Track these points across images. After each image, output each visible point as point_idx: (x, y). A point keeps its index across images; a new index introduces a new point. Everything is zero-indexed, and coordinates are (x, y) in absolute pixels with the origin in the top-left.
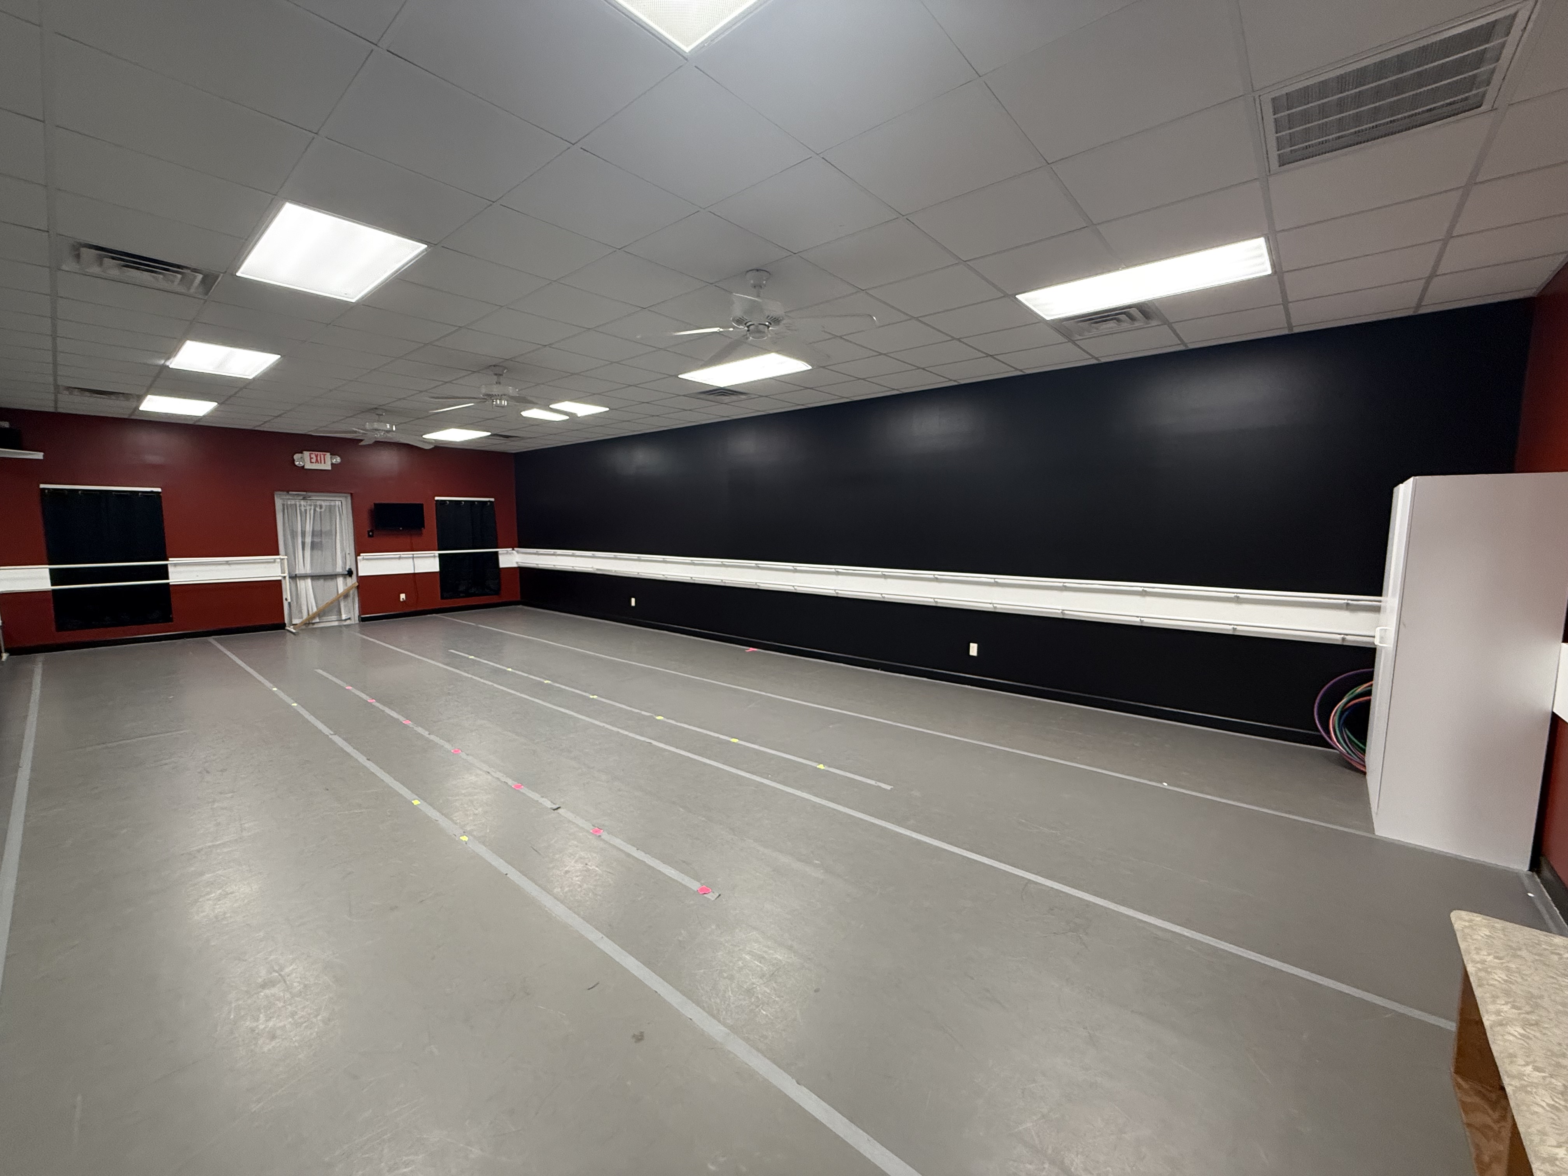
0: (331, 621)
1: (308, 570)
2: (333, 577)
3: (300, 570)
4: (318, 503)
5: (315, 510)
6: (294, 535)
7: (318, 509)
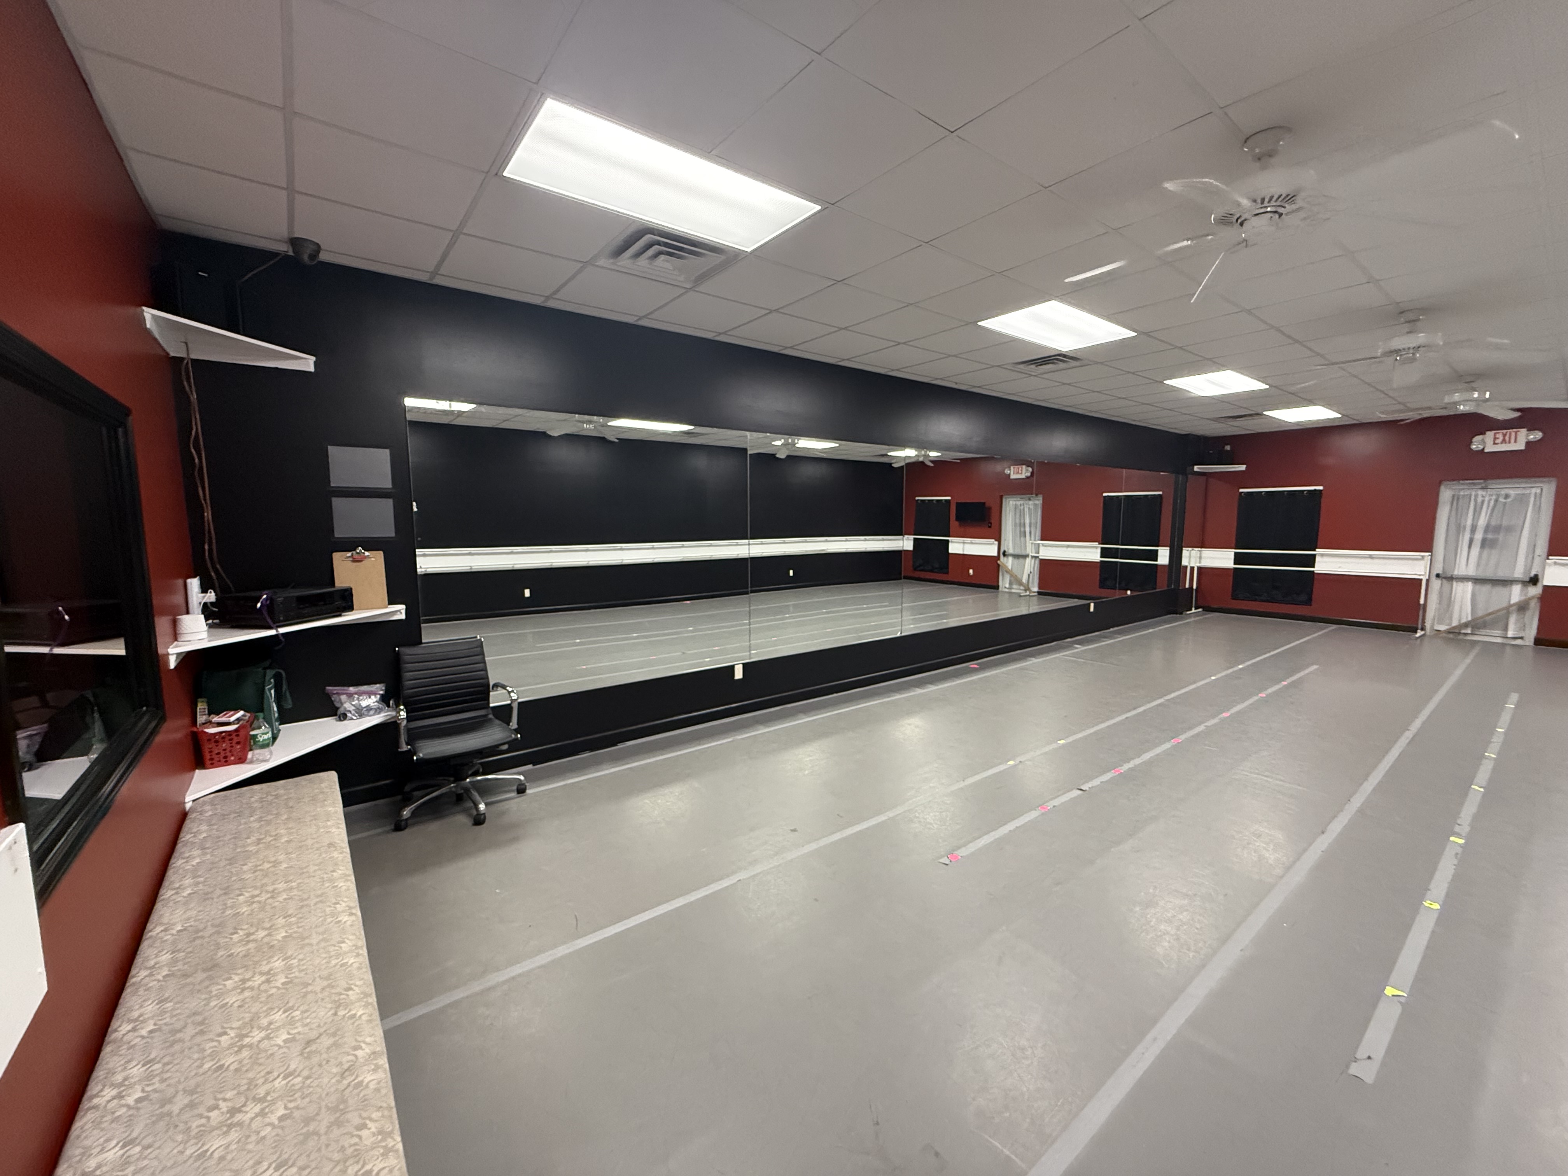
0: (1493, 636)
1: (1471, 571)
2: (1506, 583)
3: (1461, 570)
4: (1503, 492)
5: (1496, 501)
6: (1460, 529)
7: (1502, 500)
